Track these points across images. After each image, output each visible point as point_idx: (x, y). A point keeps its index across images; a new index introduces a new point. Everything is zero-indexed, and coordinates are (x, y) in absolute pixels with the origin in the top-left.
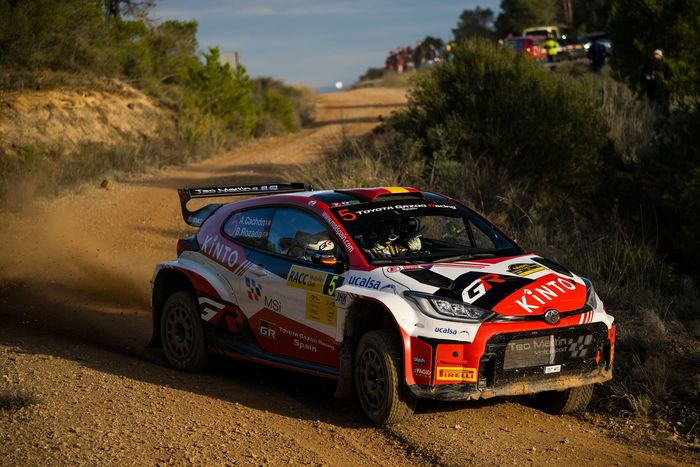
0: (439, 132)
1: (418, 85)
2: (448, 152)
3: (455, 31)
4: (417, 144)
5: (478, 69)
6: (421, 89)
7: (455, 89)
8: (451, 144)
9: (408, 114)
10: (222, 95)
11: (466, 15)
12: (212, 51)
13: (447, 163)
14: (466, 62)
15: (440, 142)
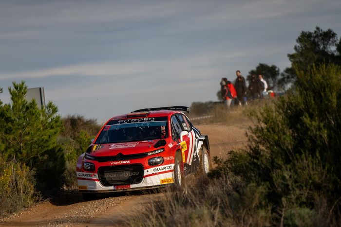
0: (286, 175)
1: (259, 120)
2: (298, 198)
3: (291, 57)
4: (261, 189)
5: (329, 101)
6: (263, 125)
7: (303, 124)
8: (300, 188)
9: (249, 154)
10: (28, 138)
11: (305, 38)
12: (16, 88)
13: (297, 210)
14: (314, 92)
15: (288, 185)
